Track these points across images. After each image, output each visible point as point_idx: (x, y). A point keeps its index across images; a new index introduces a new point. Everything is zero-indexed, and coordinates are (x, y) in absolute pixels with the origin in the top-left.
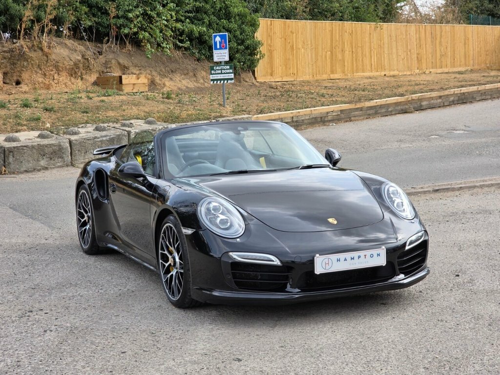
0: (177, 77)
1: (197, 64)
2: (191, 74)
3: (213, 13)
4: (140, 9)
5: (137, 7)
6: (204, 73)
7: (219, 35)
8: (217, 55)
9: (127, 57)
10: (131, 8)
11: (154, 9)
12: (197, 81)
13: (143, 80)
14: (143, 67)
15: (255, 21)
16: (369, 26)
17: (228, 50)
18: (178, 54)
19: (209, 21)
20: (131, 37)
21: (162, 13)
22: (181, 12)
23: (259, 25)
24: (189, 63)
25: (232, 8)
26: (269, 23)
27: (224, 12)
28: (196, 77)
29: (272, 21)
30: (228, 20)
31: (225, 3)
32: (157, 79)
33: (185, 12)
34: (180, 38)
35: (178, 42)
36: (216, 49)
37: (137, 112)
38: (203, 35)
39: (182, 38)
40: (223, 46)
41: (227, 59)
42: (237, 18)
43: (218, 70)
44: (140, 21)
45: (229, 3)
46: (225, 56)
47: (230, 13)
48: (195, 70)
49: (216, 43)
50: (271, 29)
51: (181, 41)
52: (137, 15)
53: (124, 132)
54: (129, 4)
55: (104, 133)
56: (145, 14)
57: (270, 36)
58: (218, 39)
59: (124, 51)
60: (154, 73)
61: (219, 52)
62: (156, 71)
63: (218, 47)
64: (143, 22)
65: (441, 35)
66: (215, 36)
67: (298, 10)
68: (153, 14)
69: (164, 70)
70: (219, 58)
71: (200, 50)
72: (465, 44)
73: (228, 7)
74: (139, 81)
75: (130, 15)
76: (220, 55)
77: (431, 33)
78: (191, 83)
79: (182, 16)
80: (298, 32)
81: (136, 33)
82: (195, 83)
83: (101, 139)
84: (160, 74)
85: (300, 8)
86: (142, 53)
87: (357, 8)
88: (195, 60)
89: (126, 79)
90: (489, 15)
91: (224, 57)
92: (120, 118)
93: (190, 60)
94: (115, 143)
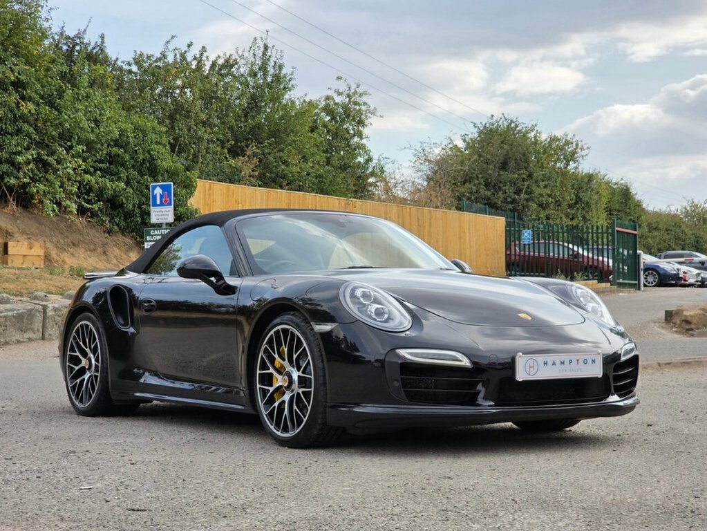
0: (81, 252)
1: (107, 237)
2: (100, 250)
3: (133, 166)
4: (33, 152)
5: (28, 149)
6: (117, 251)
7: (160, 186)
8: (157, 213)
9: (10, 219)
10: (20, 149)
11: (53, 153)
12: (108, 261)
13: (38, 251)
14: (34, 235)
15: (191, 181)
16: (337, 202)
17: (173, 206)
18: (80, 222)
19: (127, 177)
20: (17, 192)
21: (65, 159)
22: (90, 160)
23: (195, 188)
24: (97, 235)
25: (159, 161)
26: (207, 187)
27: (148, 165)
28: (107, 255)
29: (212, 185)
30: (154, 177)
31: (149, 154)
32: (54, 253)
33: (95, 162)
34: (86, 197)
35: (83, 203)
36: (155, 204)
37: (44, 286)
38: (117, 196)
39: (90, 198)
40: (166, 201)
41: (171, 219)
42: (166, 176)
43: (156, 235)
44: (31, 169)
45: (156, 153)
46: (168, 215)
47: (156, 167)
48: (104, 245)
49: (155, 197)
50: (210, 195)
51: (88, 202)
52: (28, 159)
53: (37, 306)
54: (18, 143)
55: (9, 306)
56: (38, 160)
57: (208, 205)
58: (158, 191)
59: (5, 211)
60: (49, 245)
61: (158, 210)
62: (51, 241)
63: (158, 202)
64: (36, 171)
65: (430, 223)
66: (154, 187)
67: (243, 173)
68: (51, 159)
69: (62, 241)
70: (158, 217)
71: (113, 218)
72: (460, 238)
73: (154, 160)
74: (32, 252)
75: (20, 159)
76: (161, 213)
77: (418, 219)
78: (101, 263)
79: (91, 166)
80: (245, 202)
81: (24, 186)
82: (106, 264)
83: (6, 314)
84: (57, 247)
85: (246, 171)
86: (30, 216)
87: (321, 176)
88: (104, 232)
89: (14, 247)
90: (485, 204)
91: (166, 217)
92: (25, 291)
93: (97, 231)
94: (24, 321)
